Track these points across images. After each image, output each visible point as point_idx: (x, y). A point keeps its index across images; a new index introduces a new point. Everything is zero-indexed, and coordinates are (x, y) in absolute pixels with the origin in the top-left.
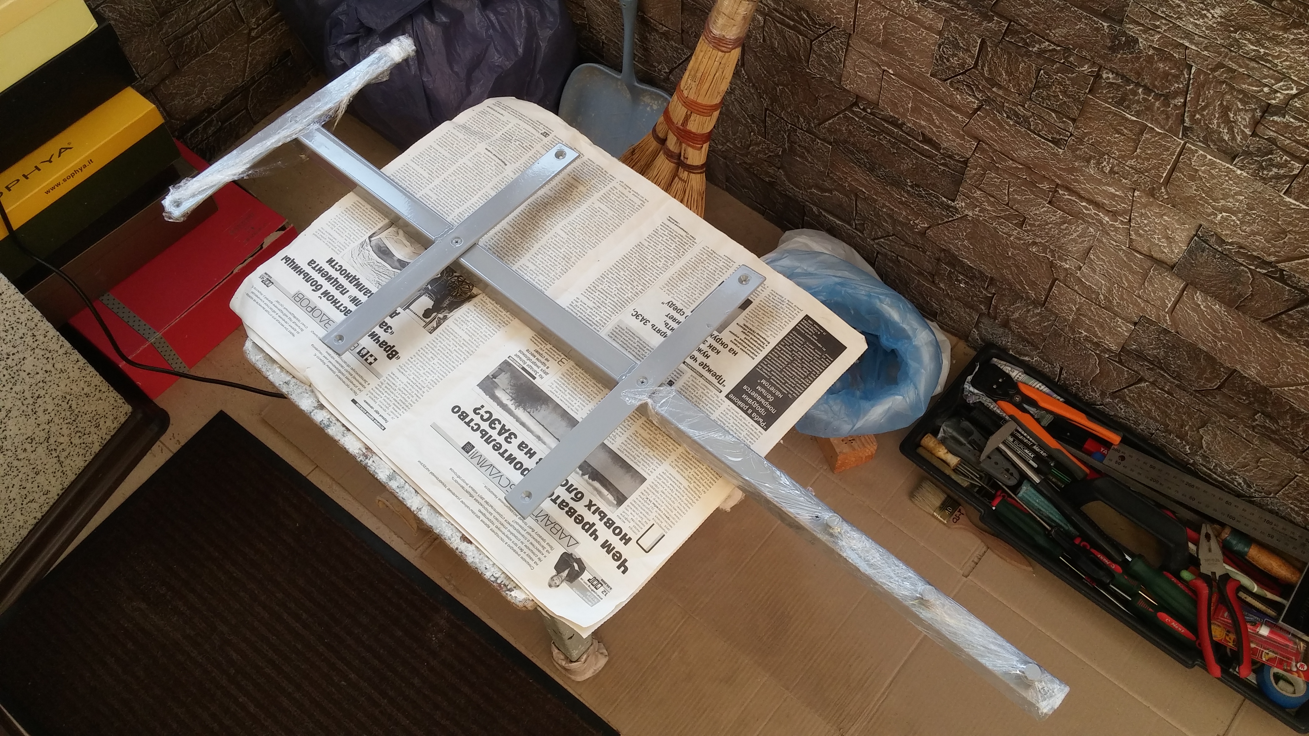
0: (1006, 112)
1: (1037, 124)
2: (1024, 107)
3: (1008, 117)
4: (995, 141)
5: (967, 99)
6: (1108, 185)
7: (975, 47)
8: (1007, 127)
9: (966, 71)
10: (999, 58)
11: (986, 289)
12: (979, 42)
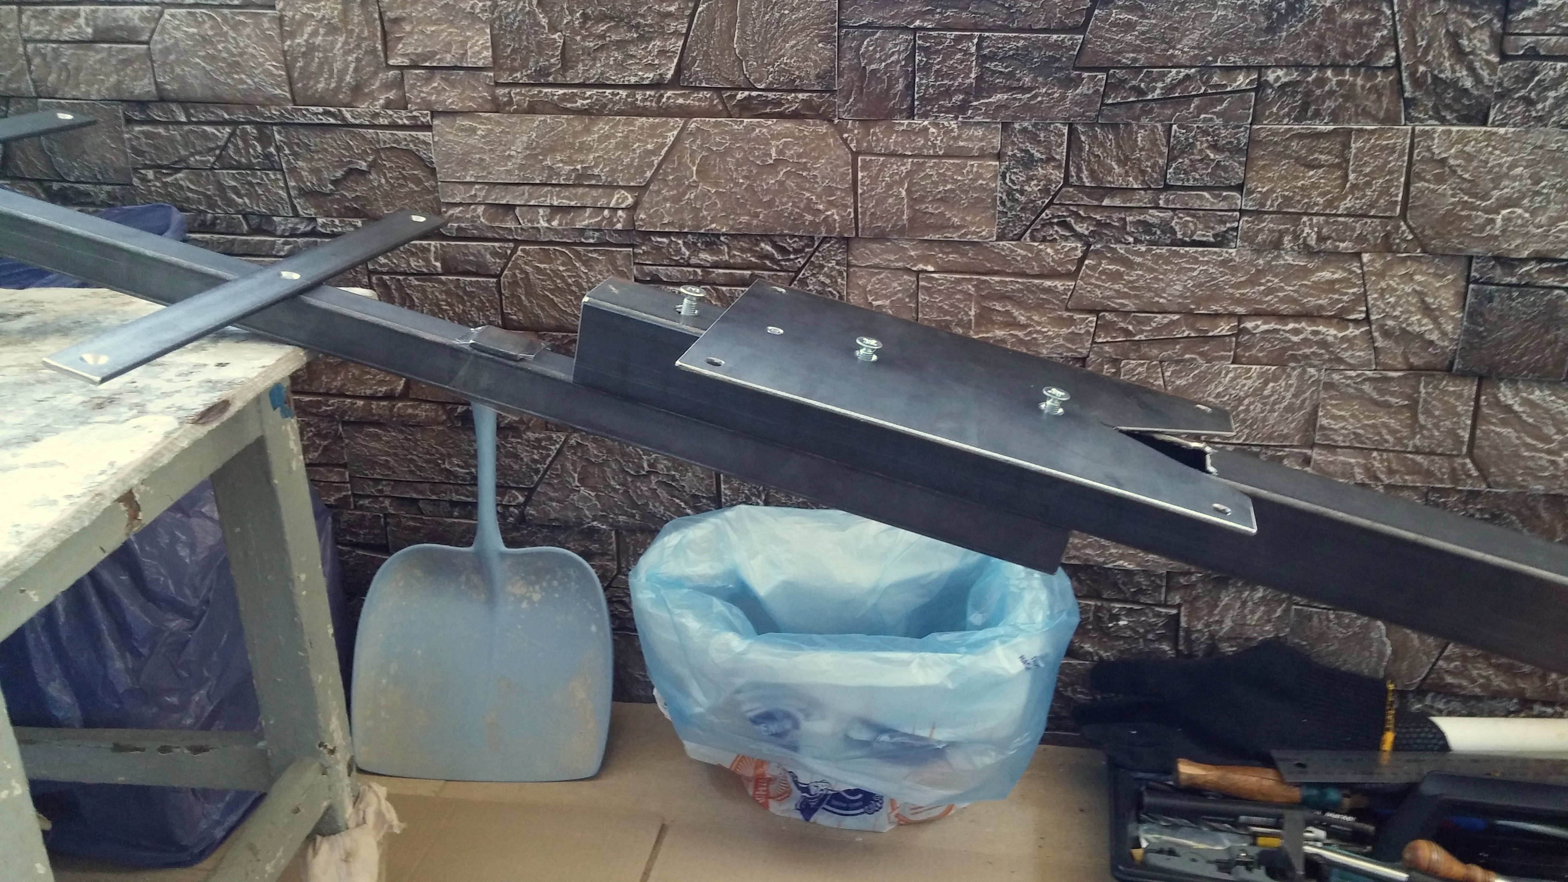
0: (1130, 234)
1: (1185, 225)
2: (1157, 208)
3: (1137, 241)
4: (1126, 296)
5: (1064, 247)
6: (1318, 269)
7: (1061, 145)
8: (1139, 260)
9: (1054, 196)
10: (1102, 145)
11: (1166, 606)
12: (1066, 131)
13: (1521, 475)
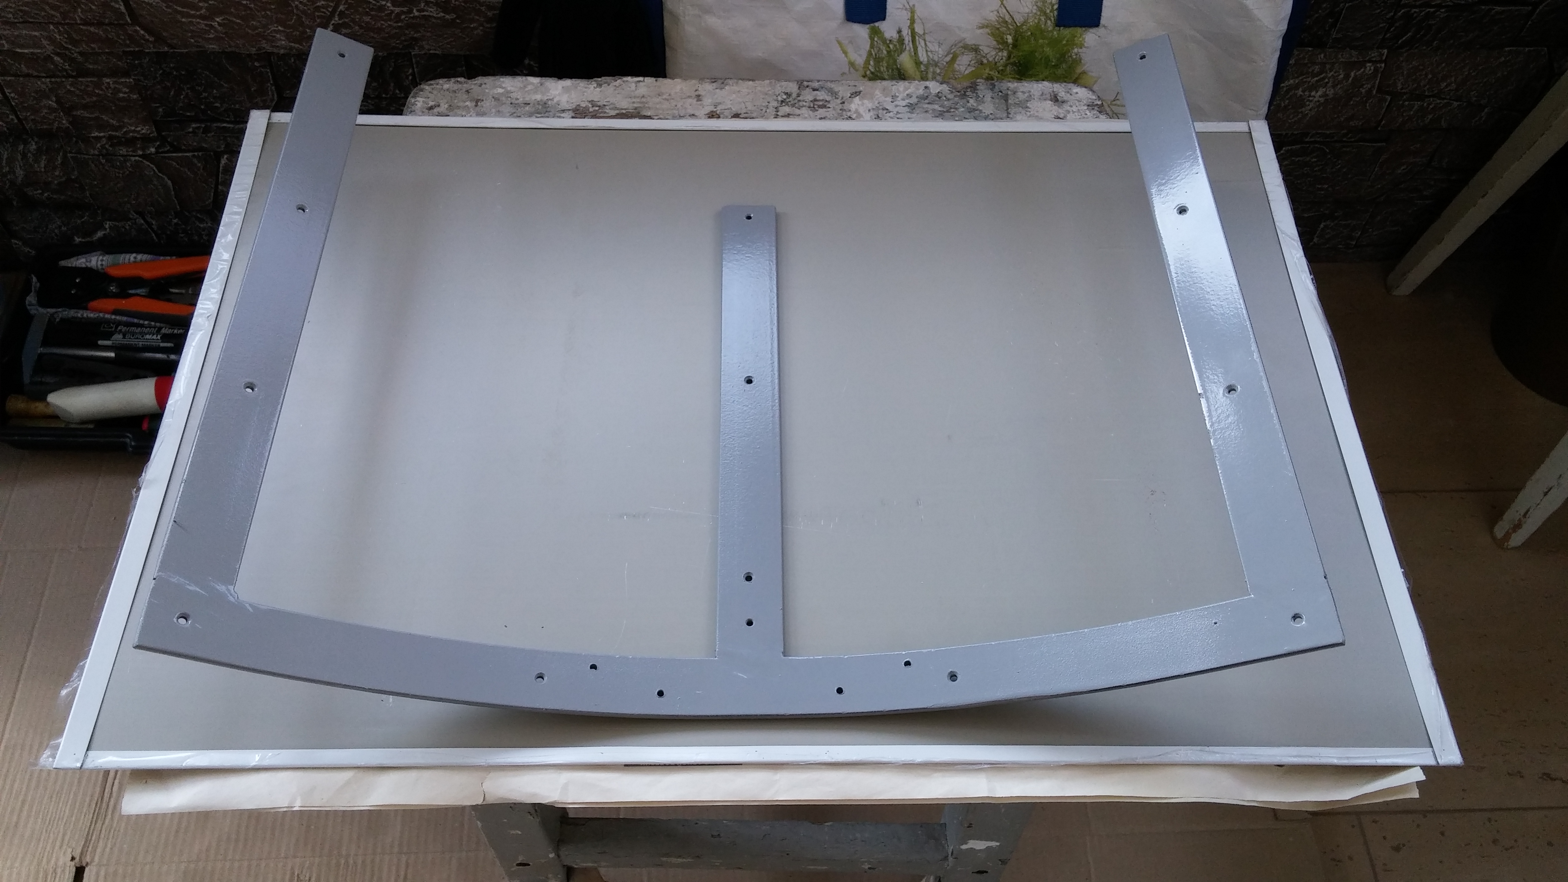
13: (192, 37)
